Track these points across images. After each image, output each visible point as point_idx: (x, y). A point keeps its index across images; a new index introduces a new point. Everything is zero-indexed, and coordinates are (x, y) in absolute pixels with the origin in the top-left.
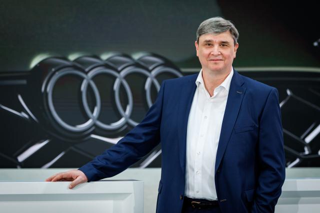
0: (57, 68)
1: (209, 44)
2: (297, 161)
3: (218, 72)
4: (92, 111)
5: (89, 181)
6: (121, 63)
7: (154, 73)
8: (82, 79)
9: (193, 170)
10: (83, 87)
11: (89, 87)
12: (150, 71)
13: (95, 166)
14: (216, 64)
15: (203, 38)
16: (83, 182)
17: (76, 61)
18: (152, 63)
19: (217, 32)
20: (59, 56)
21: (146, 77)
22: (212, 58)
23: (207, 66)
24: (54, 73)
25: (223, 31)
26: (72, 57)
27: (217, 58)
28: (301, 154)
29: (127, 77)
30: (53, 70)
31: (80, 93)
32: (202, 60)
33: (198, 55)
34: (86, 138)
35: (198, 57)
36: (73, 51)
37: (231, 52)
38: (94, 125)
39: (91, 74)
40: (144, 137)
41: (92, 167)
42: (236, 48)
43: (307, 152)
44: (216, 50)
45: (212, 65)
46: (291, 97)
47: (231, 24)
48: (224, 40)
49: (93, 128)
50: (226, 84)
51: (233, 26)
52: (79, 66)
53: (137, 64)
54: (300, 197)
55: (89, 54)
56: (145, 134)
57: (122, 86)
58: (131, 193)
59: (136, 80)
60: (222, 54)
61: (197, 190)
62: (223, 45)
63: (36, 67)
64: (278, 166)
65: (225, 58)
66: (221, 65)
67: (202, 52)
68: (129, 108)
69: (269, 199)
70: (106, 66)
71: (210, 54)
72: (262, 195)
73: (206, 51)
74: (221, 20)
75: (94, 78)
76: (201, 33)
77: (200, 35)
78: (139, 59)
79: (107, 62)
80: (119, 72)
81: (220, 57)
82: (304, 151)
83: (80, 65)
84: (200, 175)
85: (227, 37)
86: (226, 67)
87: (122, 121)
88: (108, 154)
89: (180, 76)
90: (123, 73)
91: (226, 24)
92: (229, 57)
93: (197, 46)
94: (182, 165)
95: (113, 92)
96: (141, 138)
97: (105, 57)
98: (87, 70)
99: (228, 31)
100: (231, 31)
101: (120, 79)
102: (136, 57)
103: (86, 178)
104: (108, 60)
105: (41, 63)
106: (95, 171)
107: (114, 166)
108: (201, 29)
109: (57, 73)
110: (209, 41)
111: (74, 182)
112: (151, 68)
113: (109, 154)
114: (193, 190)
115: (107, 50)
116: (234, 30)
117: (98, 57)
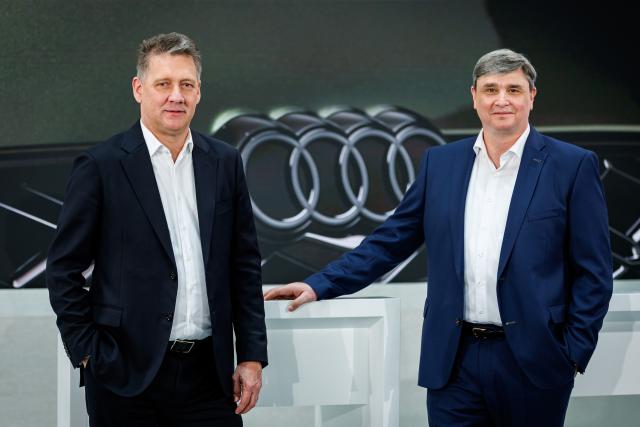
0: (253, 131)
1: (492, 89)
2: (621, 269)
3: (507, 131)
4: (307, 197)
5: (318, 300)
6: (351, 122)
7: (400, 137)
8: (291, 148)
9: (473, 280)
10: (293, 160)
11: (302, 161)
12: (394, 135)
13: (329, 277)
14: (502, 119)
15: (482, 82)
16: (309, 301)
17: (281, 120)
18: (397, 121)
19: (502, 72)
20: (256, 112)
21: (388, 144)
22: (497, 110)
23: (489, 123)
24: (248, 140)
25: (512, 70)
26: (276, 114)
27: (505, 110)
28: (627, 259)
29: (359, 144)
30: (247, 134)
31: (288, 169)
32: (482, 115)
33: (475, 107)
34: (299, 239)
35: (475, 111)
36: (276, 105)
37: (526, 101)
38: (311, 218)
39: (304, 140)
40: (398, 234)
41: (323, 277)
42: (533, 95)
43: (636, 257)
44: (502, 97)
45: (496, 122)
46: (610, 171)
47: (524, 58)
48: (514, 83)
49: (309, 222)
50: (518, 148)
51: (527, 62)
52: (286, 127)
53: (373, 124)
54: (634, 320)
55: (301, 110)
56: (401, 229)
57: (351, 158)
58: (380, 317)
59: (374, 147)
60: (511, 104)
61: (481, 310)
62: (513, 91)
63: (221, 130)
64: (599, 269)
65: (517, 110)
66: (510, 121)
67: (481, 101)
68: (363, 192)
69: (588, 320)
70: (328, 127)
71: (493, 104)
72: (577, 315)
73: (488, 100)
74: (510, 54)
75: (309, 146)
76: (480, 73)
77: (478, 76)
78: (378, 116)
79: (328, 121)
80: (347, 136)
81: (509, 109)
82: (632, 254)
83: (288, 127)
84: (484, 287)
85: (518, 78)
86: (518, 123)
87: (353, 211)
88: (346, 260)
89: (443, 142)
90: (353, 138)
91: (517, 59)
92: (522, 108)
93: (473, 94)
94: (458, 272)
95: (338, 167)
96: (394, 236)
97: (325, 113)
98: (298, 134)
99: (520, 69)
100: (524, 68)
101: (349, 146)
102: (373, 112)
103: (314, 295)
104: (329, 118)
105: (228, 124)
106: (327, 284)
107: (356, 277)
108: (479, 68)
109: (253, 139)
110: (492, 85)
111: (297, 300)
112: (395, 129)
113: (349, 259)
114: (474, 311)
115: (329, 103)
116: (528, 67)
117: (314, 114)
